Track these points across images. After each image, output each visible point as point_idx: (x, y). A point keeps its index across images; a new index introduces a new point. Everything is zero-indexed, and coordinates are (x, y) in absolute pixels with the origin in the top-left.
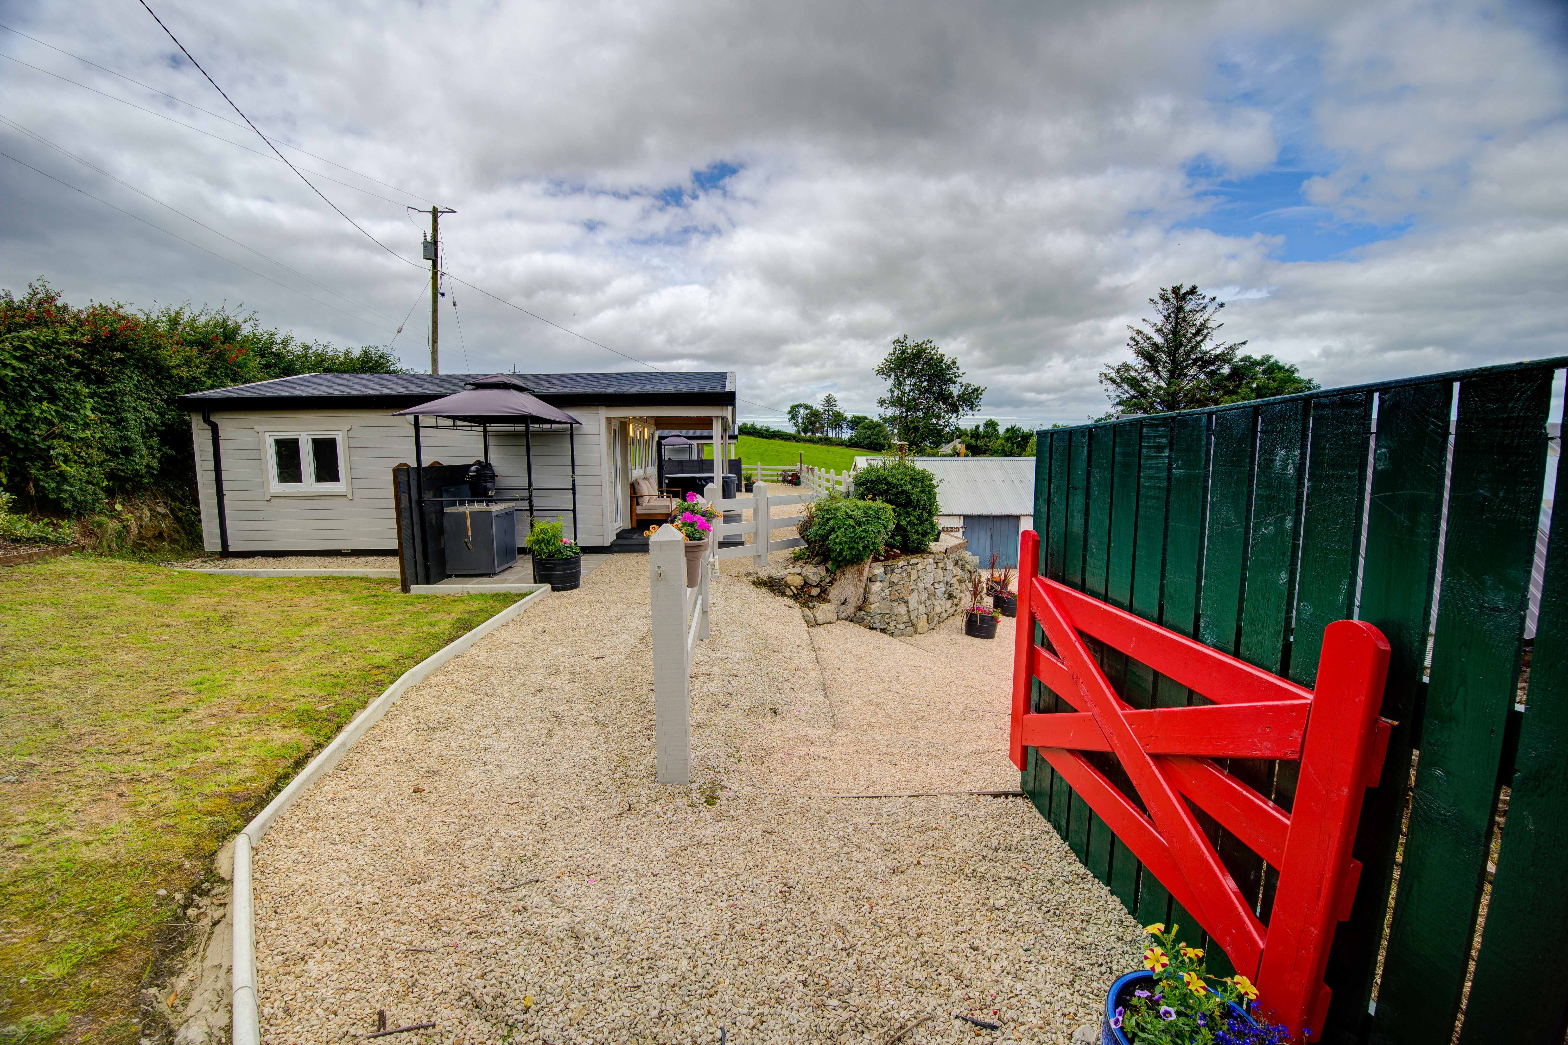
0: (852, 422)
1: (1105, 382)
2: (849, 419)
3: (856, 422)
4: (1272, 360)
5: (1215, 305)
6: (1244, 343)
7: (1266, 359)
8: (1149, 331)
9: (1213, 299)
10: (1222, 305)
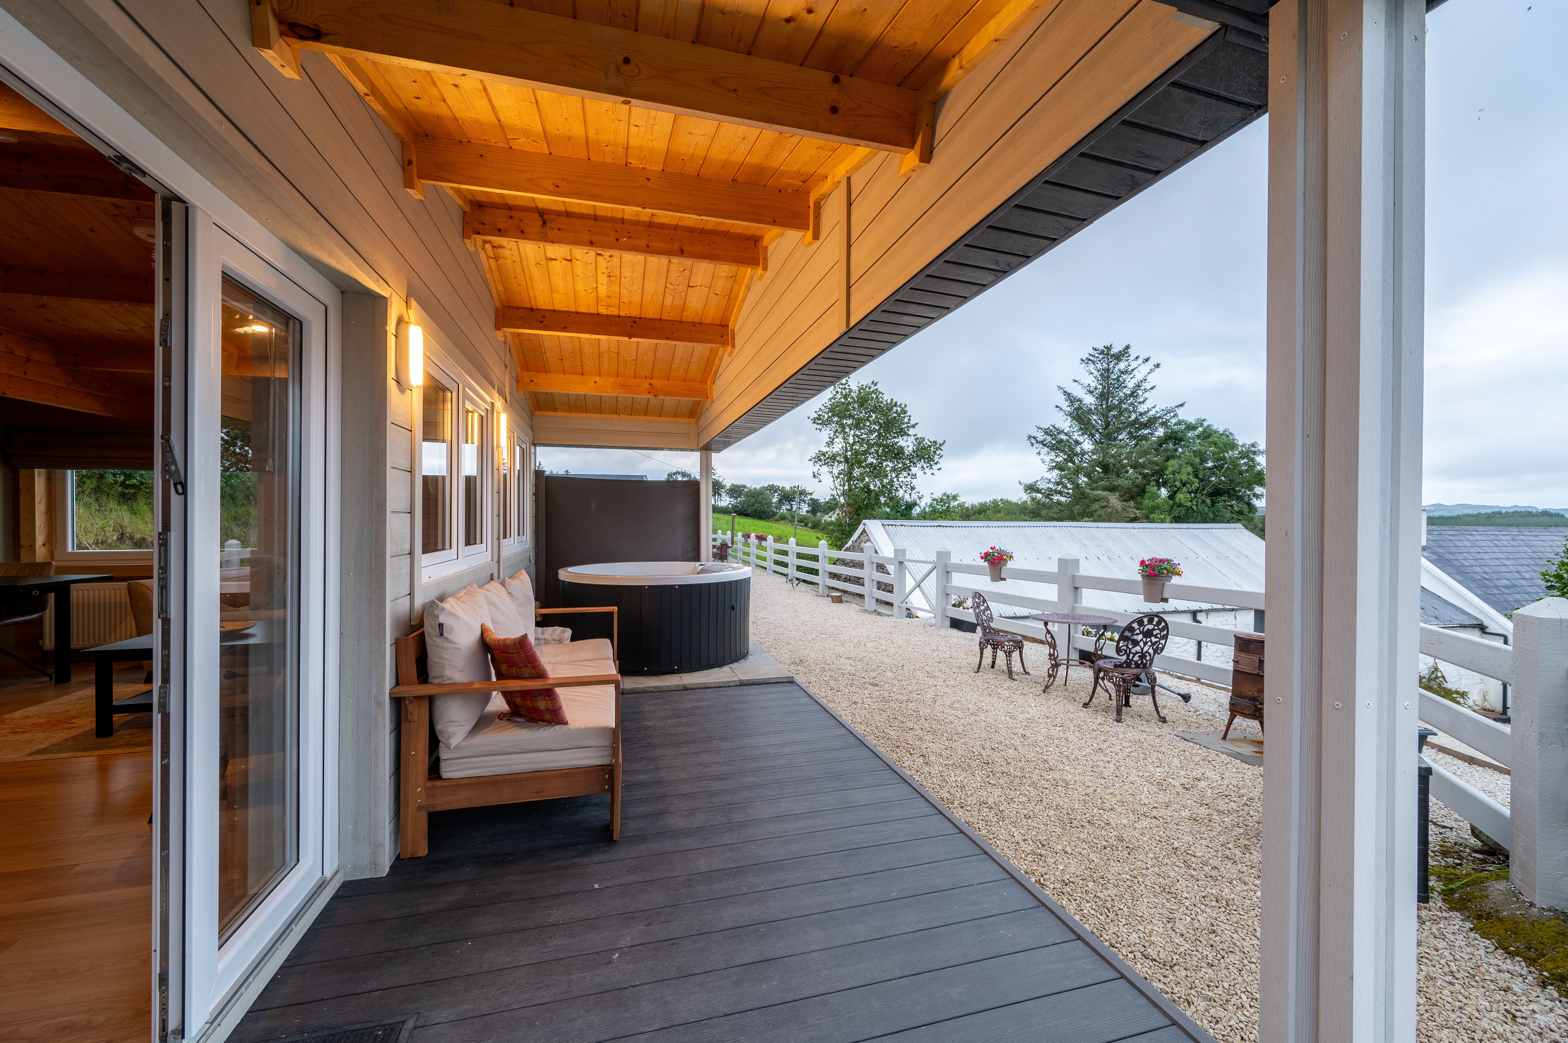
0: (731, 490)
1: (1036, 445)
2: (728, 487)
3: (735, 491)
4: (1206, 424)
5: (1150, 365)
6: (1181, 405)
7: (1201, 422)
8: (1079, 392)
9: (1147, 360)
10: (1158, 366)
